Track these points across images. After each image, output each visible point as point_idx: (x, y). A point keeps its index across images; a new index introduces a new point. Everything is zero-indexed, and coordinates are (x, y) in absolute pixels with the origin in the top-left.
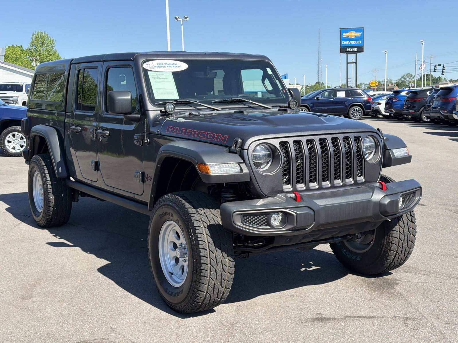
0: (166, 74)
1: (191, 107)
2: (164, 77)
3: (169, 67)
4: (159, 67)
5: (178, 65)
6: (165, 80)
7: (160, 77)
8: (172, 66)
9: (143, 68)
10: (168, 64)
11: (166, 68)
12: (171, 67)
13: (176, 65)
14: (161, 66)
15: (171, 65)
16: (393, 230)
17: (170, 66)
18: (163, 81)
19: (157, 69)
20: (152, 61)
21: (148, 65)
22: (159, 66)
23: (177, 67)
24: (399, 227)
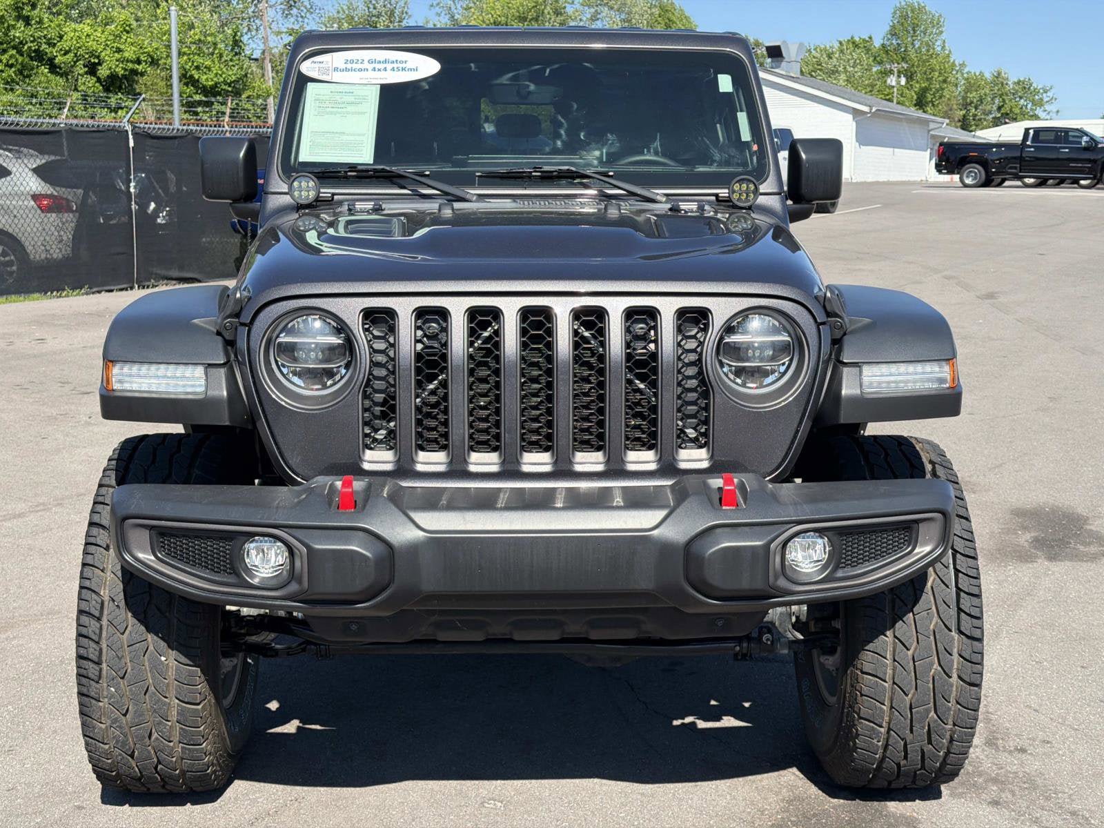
0: (359, 91)
1: (403, 187)
2: (352, 99)
3: (379, 70)
4: (347, 70)
5: (408, 65)
6: (350, 108)
7: (338, 98)
8: (389, 66)
9: (299, 71)
10: (379, 62)
11: (370, 74)
12: (385, 69)
13: (404, 65)
14: (354, 66)
15: (385, 65)
16: (866, 648)
17: (382, 66)
18: (344, 110)
19: (337, 77)
20: (334, 54)
21: (317, 65)
22: (349, 66)
23: (403, 69)
24: (894, 643)
